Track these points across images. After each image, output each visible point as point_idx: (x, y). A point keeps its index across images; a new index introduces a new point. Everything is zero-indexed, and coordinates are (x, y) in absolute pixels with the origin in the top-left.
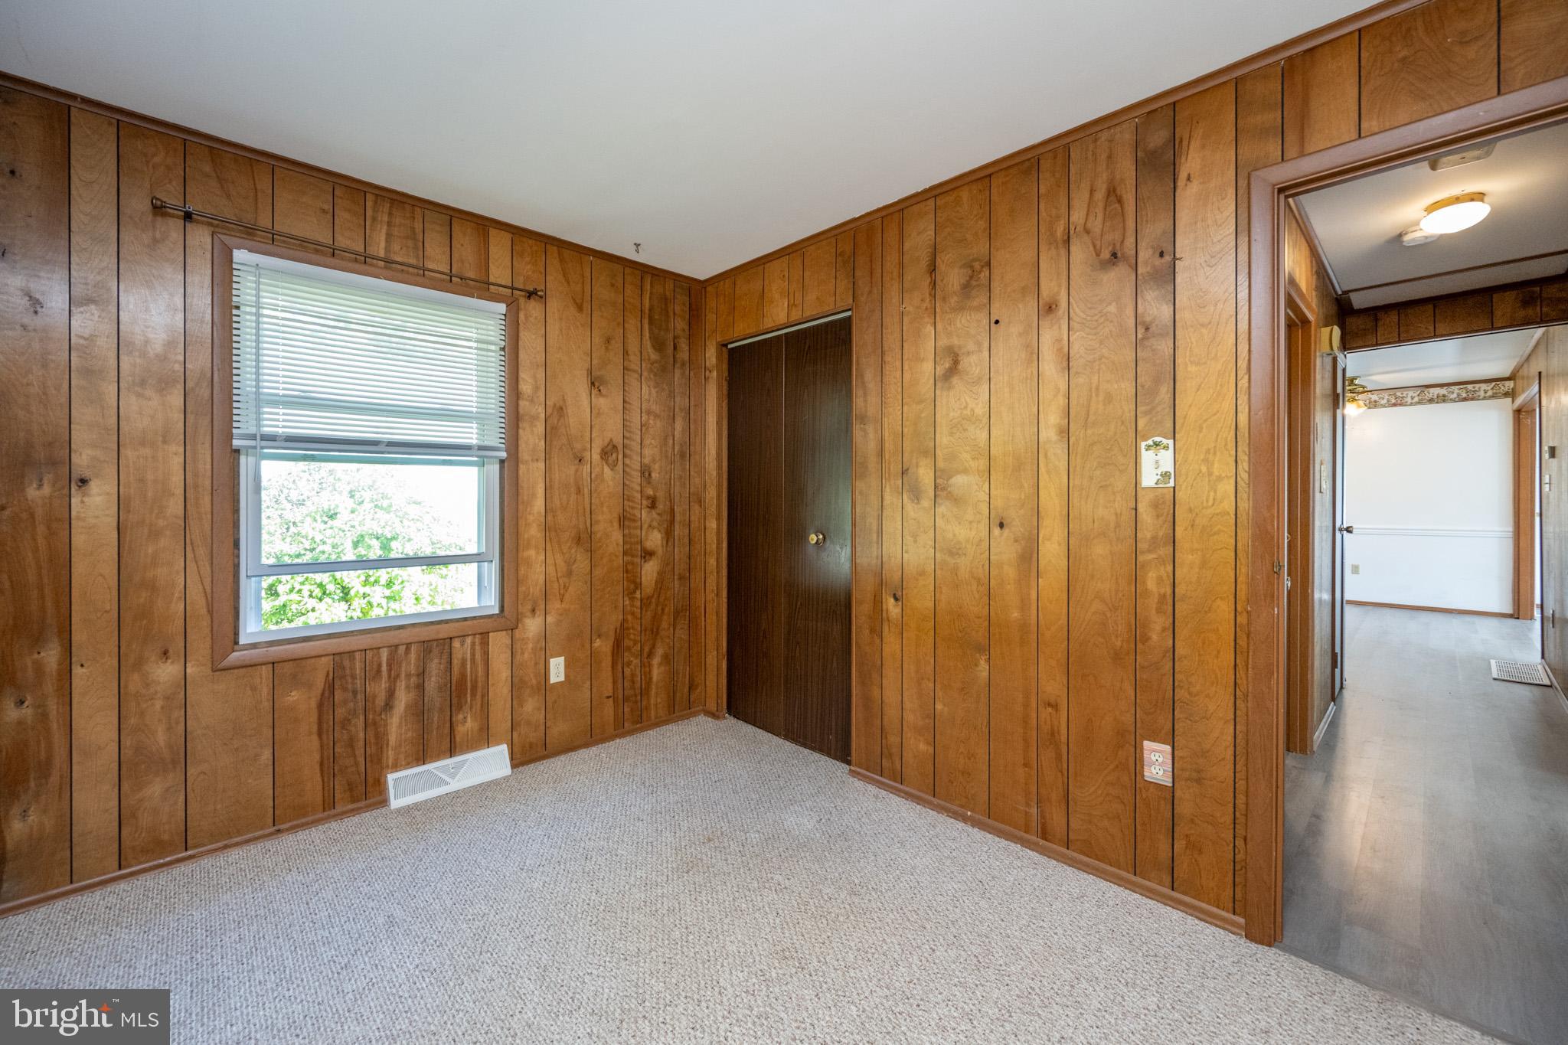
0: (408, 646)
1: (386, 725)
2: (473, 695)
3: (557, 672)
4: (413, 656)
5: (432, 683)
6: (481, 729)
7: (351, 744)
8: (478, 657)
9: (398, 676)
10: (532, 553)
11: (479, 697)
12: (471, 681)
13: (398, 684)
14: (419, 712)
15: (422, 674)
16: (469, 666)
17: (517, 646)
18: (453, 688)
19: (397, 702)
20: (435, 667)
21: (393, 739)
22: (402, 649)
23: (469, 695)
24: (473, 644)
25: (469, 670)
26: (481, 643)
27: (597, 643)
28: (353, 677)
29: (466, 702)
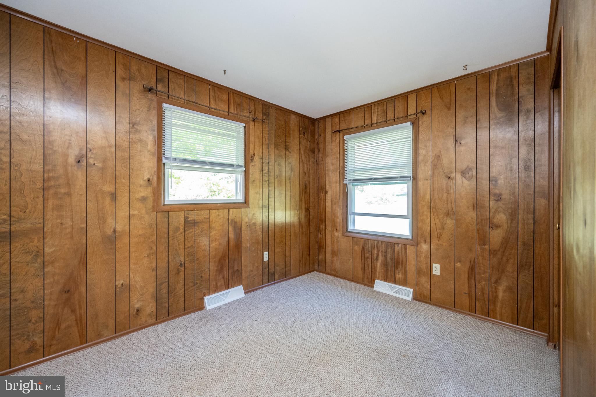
0: (382, 242)
1: (376, 265)
2: (402, 266)
3: (436, 269)
4: (383, 245)
5: (389, 256)
6: (404, 279)
7: (368, 265)
8: (403, 252)
9: (379, 251)
10: (425, 217)
11: (404, 267)
12: (401, 261)
13: (379, 253)
14: (385, 264)
15: (386, 252)
16: (400, 255)
17: (418, 253)
18: (395, 260)
19: (379, 259)
20: (389, 251)
21: (378, 269)
22: (380, 242)
23: (400, 265)
24: (401, 248)
25: (400, 256)
26: (404, 248)
27: (458, 265)
28: (369, 247)
29: (399, 267)
